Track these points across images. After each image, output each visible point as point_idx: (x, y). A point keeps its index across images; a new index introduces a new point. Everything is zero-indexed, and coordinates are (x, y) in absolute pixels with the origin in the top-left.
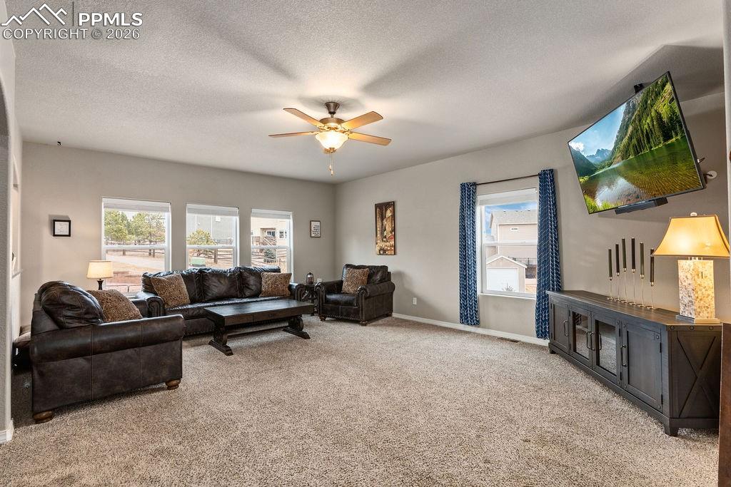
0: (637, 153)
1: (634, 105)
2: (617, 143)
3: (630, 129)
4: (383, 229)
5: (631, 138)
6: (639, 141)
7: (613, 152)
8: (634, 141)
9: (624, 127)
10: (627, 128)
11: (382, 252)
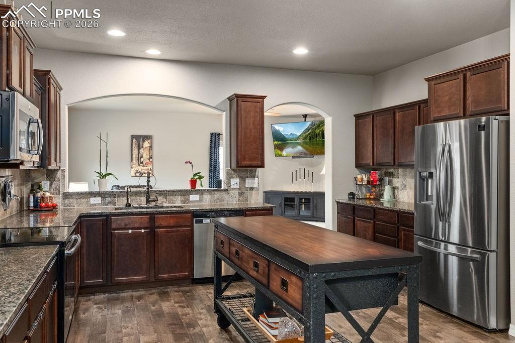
0: (310, 139)
1: (315, 124)
2: (302, 134)
3: (310, 131)
4: (140, 157)
5: (309, 134)
6: (312, 136)
7: (299, 136)
8: (310, 135)
9: (308, 129)
10: (309, 130)
11: (138, 175)
